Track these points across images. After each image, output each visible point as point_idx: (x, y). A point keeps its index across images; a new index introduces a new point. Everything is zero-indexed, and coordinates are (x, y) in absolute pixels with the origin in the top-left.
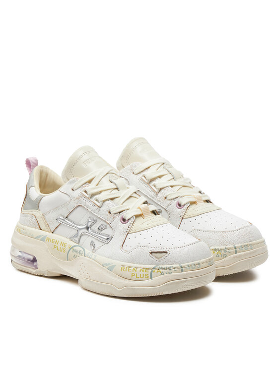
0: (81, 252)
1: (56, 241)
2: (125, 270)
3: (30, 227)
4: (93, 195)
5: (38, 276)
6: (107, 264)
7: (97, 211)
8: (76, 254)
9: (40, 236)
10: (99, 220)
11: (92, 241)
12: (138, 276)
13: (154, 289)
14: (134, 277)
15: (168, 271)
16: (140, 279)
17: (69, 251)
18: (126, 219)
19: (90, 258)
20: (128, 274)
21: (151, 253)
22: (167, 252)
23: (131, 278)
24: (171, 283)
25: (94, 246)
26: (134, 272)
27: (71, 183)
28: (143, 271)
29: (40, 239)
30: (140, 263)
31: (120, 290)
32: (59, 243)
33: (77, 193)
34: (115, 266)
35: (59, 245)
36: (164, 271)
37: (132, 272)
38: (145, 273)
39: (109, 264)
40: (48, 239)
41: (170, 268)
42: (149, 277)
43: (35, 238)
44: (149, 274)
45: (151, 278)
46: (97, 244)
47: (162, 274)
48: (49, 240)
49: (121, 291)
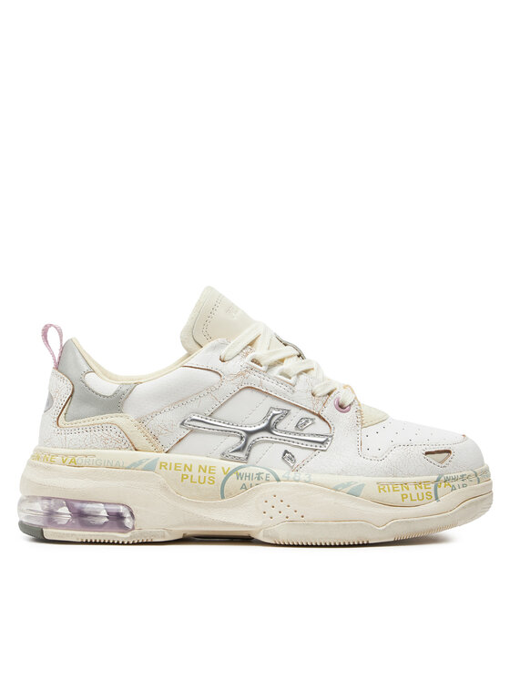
0: (264, 476)
1: (186, 465)
2: (386, 489)
3: (105, 448)
4: (271, 366)
5: (138, 544)
6: (344, 486)
7: (289, 394)
8: (247, 482)
9: (141, 462)
10: (294, 410)
11: (286, 452)
12: (414, 497)
13: (445, 517)
14: (407, 501)
15: (460, 482)
16: (418, 502)
17: (226, 479)
18: (347, 404)
19: (297, 481)
20: (395, 496)
21: (427, 453)
22: (449, 452)
23: (401, 503)
24: (470, 504)
25: (292, 458)
26: (405, 491)
27: (215, 348)
28: (421, 488)
29: (140, 467)
30: (409, 475)
31: (381, 528)
32: (195, 469)
33: (235, 366)
34: (363, 485)
35: (195, 473)
36: (455, 483)
37: (401, 492)
38: (425, 491)
39: (349, 484)
40: (163, 465)
41: (462, 476)
42: (434, 498)
43: (128, 468)
44: (432, 491)
45: (437, 499)
46: (300, 454)
47: (453, 489)
48: (168, 467)
49: (384, 530)
